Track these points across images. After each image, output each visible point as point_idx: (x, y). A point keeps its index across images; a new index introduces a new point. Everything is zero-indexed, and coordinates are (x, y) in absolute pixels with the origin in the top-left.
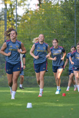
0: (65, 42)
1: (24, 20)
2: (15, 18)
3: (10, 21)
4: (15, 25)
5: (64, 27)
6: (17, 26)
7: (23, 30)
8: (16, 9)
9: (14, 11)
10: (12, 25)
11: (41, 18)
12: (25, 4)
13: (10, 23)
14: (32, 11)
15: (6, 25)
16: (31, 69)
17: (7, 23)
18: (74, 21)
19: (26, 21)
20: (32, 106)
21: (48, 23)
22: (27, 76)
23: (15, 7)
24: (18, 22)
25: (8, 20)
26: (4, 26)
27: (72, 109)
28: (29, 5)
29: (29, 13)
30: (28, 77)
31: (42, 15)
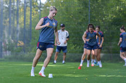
0: (80, 25)
1: (46, 7)
2: (39, 6)
3: (34, 8)
4: (39, 11)
5: (80, 13)
10: (37, 11)
11: (61, 6)
15: (31, 11)
17: (32, 9)
18: (88, 8)
19: (48, 8)
21: (67, 9)
24: (41, 9)
25: (33, 7)
26: (29, 12)
31: (62, 3)
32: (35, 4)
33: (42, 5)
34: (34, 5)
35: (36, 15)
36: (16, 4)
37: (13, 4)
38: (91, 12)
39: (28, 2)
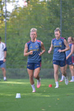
0: (51, 36)
2: (4, 14)
4: (5, 20)
5: (51, 22)
6: (7, 21)
7: (12, 25)
8: (6, 5)
11: (29, 14)
14: (21, 7)
16: (19, 62)
18: (60, 17)
20: (21, 96)
23: (5, 4)
24: (7, 18)
27: (58, 99)
28: (18, 2)
29: (18, 9)
30: (16, 69)
31: (30, 11)
33: (8, 13)
35: (2, 25)
38: (63, 22)
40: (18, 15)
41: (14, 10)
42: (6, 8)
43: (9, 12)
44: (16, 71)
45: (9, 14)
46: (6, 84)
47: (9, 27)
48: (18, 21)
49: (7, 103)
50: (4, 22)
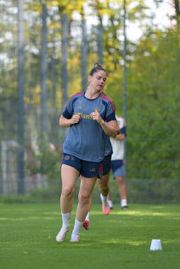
1: (143, 52)
2: (122, 48)
3: (110, 54)
6: (128, 65)
7: (139, 75)
8: (125, 26)
9: (120, 31)
12: (143, 16)
13: (111, 58)
14: (161, 30)
16: (159, 163)
17: (105, 59)
19: (147, 54)
20: (163, 245)
22: (150, 178)
23: (122, 23)
24: (129, 57)
25: (105, 53)
28: (152, 17)
29: (154, 36)
30: (151, 181)
32: (110, 43)
33: (129, 46)
34: (108, 47)
35: (116, 75)
36: (58, 44)
37: (50, 45)
39: (92, 40)
40: (154, 49)
41: (144, 38)
42: (124, 34)
43: (133, 44)
44: (150, 184)
45: (132, 49)
46: (125, 216)
47: (134, 79)
48: (154, 64)
49: (128, 262)
50: (121, 66)
